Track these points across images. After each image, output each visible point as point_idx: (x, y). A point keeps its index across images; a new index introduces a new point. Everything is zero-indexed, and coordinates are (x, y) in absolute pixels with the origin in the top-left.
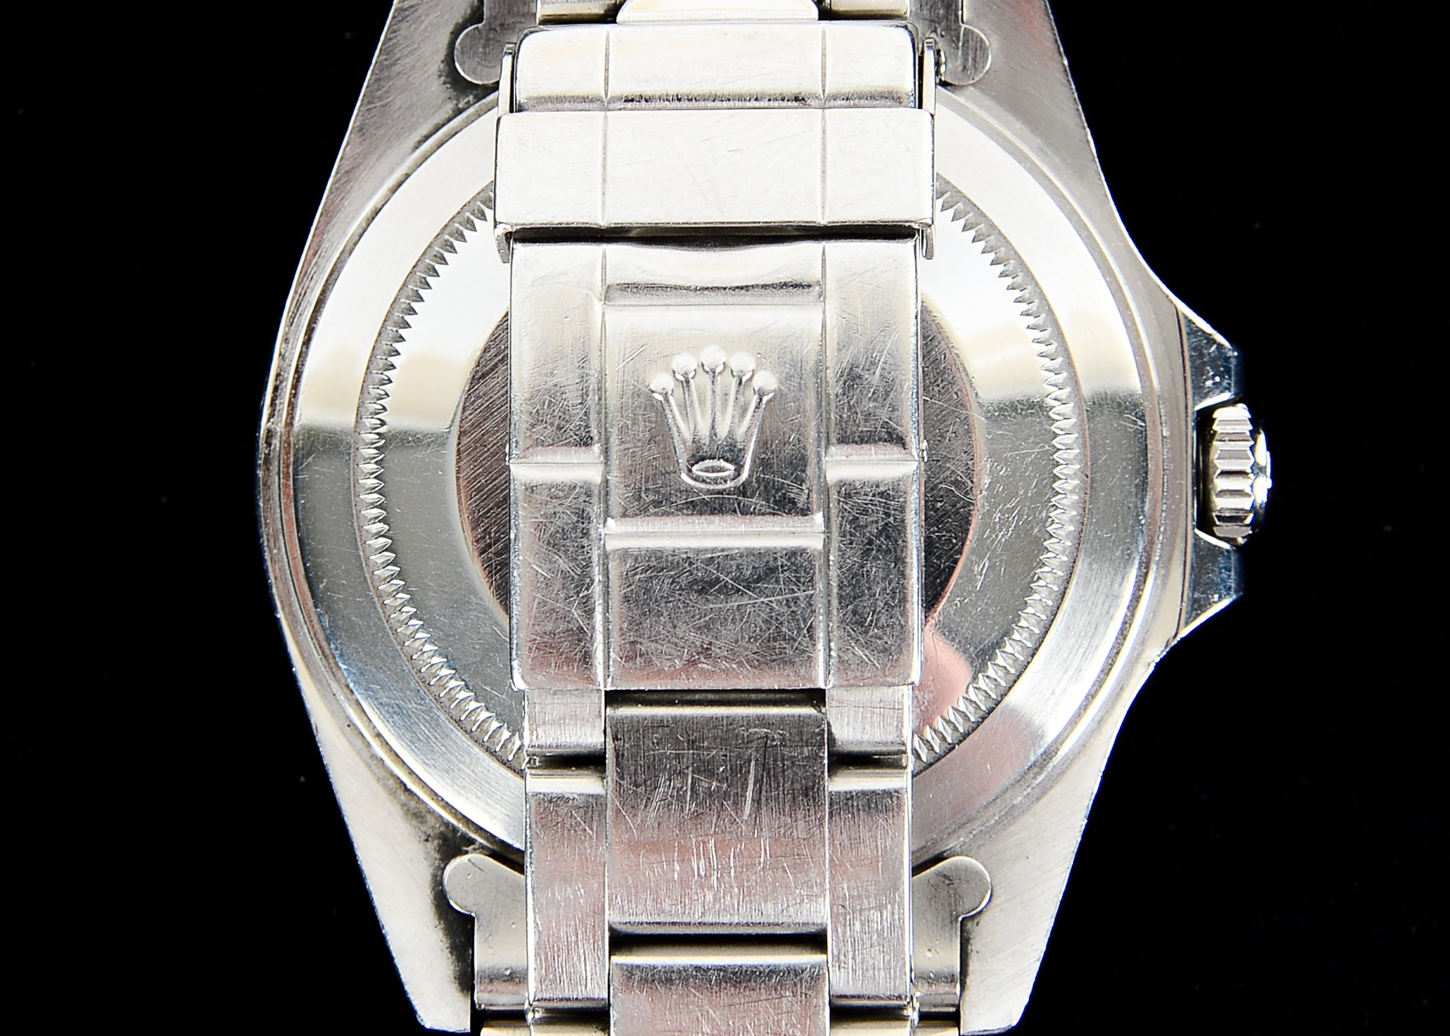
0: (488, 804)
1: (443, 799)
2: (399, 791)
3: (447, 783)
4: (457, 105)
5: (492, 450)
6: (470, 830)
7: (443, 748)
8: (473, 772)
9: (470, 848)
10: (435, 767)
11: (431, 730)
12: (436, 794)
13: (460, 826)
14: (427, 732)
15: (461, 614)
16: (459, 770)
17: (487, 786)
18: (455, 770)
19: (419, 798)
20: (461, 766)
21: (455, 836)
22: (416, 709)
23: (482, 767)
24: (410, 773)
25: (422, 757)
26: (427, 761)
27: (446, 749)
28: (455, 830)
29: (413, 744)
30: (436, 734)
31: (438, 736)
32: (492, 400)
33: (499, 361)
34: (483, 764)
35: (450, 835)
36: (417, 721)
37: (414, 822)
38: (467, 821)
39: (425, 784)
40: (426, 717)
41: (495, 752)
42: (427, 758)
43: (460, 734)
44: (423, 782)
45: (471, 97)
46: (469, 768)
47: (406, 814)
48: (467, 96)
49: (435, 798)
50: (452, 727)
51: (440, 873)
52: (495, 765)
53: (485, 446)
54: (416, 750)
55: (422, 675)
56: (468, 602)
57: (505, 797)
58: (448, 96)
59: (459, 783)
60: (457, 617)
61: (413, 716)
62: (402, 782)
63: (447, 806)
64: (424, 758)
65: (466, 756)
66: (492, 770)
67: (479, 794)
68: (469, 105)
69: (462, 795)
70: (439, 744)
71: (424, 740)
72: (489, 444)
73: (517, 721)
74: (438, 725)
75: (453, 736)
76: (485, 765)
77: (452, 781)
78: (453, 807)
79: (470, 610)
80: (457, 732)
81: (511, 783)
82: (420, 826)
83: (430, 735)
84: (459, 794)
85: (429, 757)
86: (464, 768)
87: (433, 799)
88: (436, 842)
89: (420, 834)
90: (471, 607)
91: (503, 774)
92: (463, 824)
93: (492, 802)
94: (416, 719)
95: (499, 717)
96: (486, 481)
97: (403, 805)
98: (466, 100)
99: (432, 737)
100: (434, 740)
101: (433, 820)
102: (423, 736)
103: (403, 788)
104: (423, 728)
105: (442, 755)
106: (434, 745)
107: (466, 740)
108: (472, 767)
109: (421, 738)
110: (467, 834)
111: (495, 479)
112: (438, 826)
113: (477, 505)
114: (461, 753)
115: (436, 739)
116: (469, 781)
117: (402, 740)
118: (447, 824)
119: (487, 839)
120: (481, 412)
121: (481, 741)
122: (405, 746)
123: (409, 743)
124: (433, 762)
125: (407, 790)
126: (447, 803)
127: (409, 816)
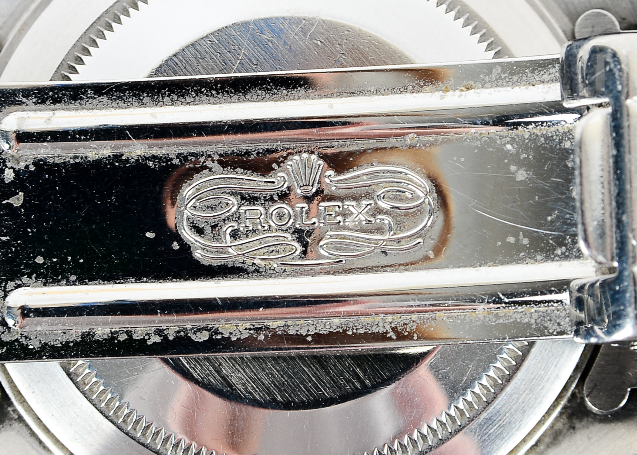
0: (547, 381)
1: (544, 416)
2: (537, 450)
3: (533, 412)
4: (15, 420)
5: (286, 379)
6: (566, 395)
7: (507, 415)
8: (524, 391)
9: (579, 396)
10: (521, 421)
11: (494, 424)
12: (540, 421)
13: (563, 402)
14: (495, 428)
15: (410, 400)
16: (523, 402)
17: (534, 381)
18: (523, 405)
19: (543, 435)
20: (520, 401)
21: (570, 407)
22: (478, 436)
23: (521, 385)
24: (525, 442)
25: (514, 431)
26: (517, 427)
27: (507, 412)
28: (565, 408)
29: (504, 438)
30: (497, 421)
31: (499, 419)
32: (248, 379)
33: (218, 374)
34: (519, 384)
35: (569, 411)
36: (487, 435)
37: (561, 438)
38: (560, 397)
39: (532, 430)
40: (485, 428)
41: (509, 375)
42: (514, 427)
43: (497, 402)
44: (531, 431)
45: (10, 409)
46: (522, 395)
47: (555, 444)
48: (9, 412)
49: (542, 422)
50: (492, 408)
51: (598, 417)
52: (520, 375)
53: (283, 383)
54: (509, 436)
55: (453, 431)
56: (401, 394)
57: (543, 368)
58: (9, 426)
59: (532, 403)
60: (413, 402)
61: (484, 438)
62: (531, 448)
63: (549, 412)
64: (515, 429)
65: (513, 397)
66: (523, 377)
67: (540, 387)
68: (15, 411)
69: (541, 400)
70: (504, 418)
71: (502, 429)
72: (281, 380)
73: (489, 356)
74: (490, 419)
75: (498, 407)
76: (519, 382)
77: (531, 408)
78: (549, 409)
79: (407, 393)
80: (496, 404)
81: (533, 363)
82: (563, 433)
83: (497, 425)
84: (540, 403)
85: (513, 426)
86: (521, 399)
87: (543, 424)
88: (574, 421)
89: (569, 433)
90: (405, 392)
91: (526, 368)
92: (561, 400)
93: (546, 378)
94: (486, 436)
95: (486, 369)
96: (310, 382)
97: (548, 446)
98: (12, 413)
99: (499, 423)
100: (501, 422)
101: (558, 424)
102: (498, 430)
103: (535, 447)
104: (493, 430)
105: (513, 415)
106: (505, 422)
107: (502, 397)
108: (521, 393)
109: (500, 431)
110: (569, 398)
111: (309, 376)
112: (562, 420)
113: (328, 388)
114: (511, 401)
115: (500, 420)
116: (531, 395)
117: (502, 446)
118: (561, 414)
119: (573, 382)
120: (257, 387)
121: (502, 386)
122: (506, 444)
123: (503, 442)
124: (517, 422)
125: (536, 445)
126: (546, 413)
127: (556, 442)
